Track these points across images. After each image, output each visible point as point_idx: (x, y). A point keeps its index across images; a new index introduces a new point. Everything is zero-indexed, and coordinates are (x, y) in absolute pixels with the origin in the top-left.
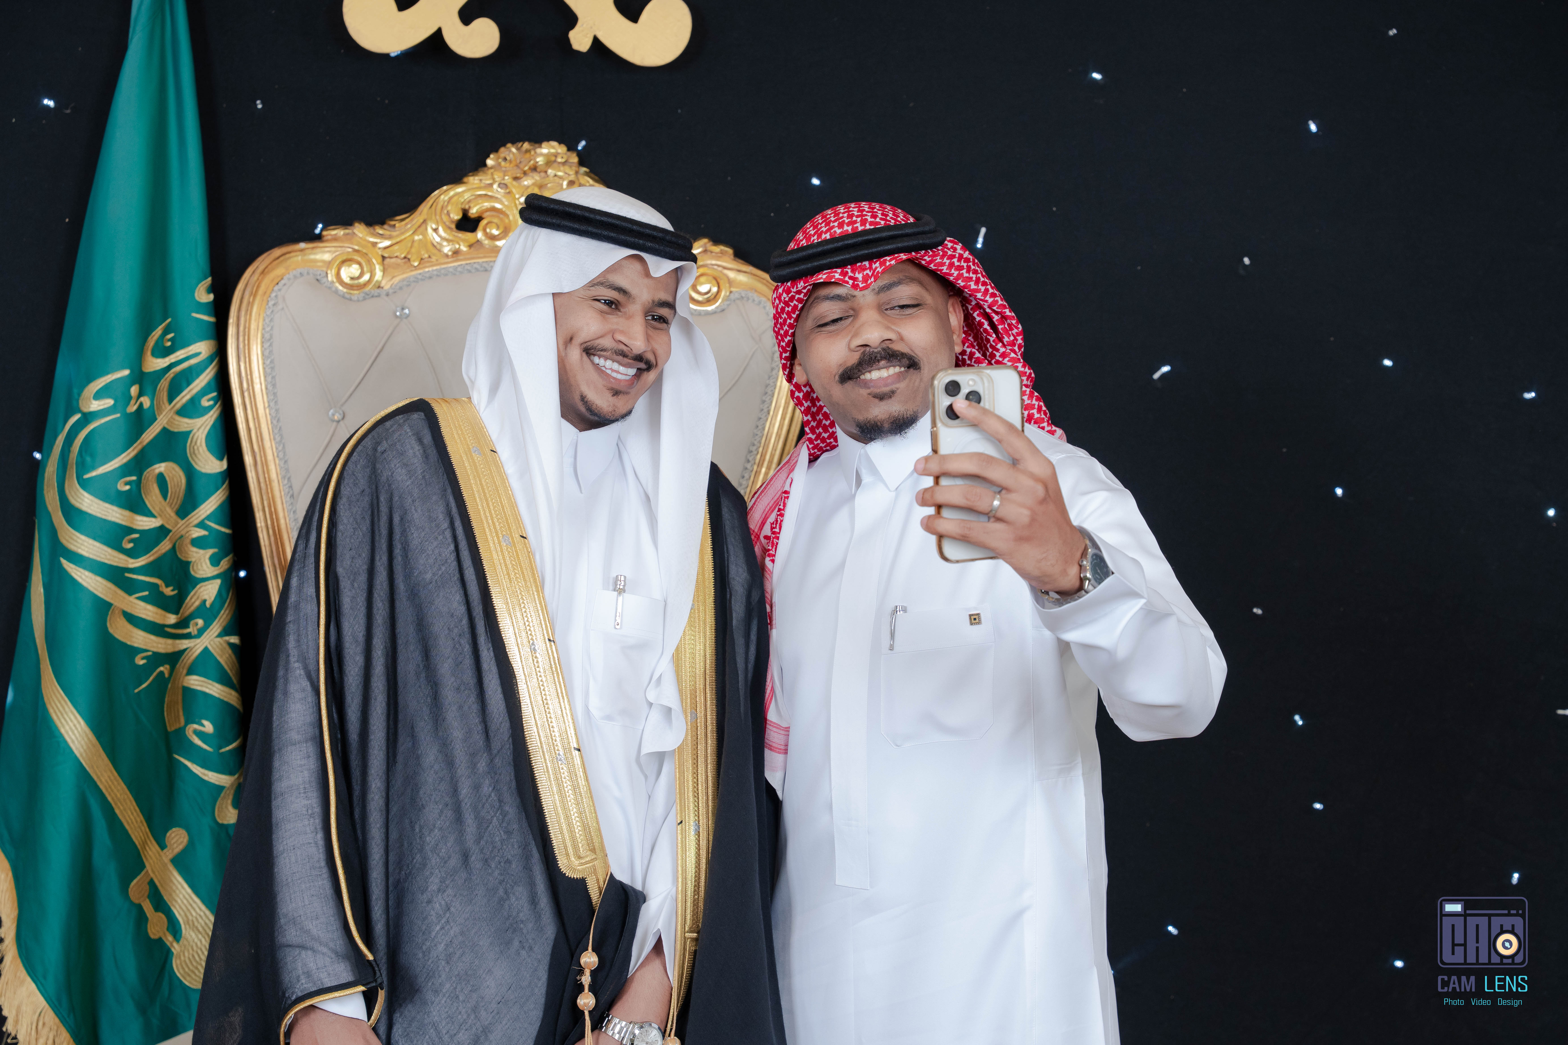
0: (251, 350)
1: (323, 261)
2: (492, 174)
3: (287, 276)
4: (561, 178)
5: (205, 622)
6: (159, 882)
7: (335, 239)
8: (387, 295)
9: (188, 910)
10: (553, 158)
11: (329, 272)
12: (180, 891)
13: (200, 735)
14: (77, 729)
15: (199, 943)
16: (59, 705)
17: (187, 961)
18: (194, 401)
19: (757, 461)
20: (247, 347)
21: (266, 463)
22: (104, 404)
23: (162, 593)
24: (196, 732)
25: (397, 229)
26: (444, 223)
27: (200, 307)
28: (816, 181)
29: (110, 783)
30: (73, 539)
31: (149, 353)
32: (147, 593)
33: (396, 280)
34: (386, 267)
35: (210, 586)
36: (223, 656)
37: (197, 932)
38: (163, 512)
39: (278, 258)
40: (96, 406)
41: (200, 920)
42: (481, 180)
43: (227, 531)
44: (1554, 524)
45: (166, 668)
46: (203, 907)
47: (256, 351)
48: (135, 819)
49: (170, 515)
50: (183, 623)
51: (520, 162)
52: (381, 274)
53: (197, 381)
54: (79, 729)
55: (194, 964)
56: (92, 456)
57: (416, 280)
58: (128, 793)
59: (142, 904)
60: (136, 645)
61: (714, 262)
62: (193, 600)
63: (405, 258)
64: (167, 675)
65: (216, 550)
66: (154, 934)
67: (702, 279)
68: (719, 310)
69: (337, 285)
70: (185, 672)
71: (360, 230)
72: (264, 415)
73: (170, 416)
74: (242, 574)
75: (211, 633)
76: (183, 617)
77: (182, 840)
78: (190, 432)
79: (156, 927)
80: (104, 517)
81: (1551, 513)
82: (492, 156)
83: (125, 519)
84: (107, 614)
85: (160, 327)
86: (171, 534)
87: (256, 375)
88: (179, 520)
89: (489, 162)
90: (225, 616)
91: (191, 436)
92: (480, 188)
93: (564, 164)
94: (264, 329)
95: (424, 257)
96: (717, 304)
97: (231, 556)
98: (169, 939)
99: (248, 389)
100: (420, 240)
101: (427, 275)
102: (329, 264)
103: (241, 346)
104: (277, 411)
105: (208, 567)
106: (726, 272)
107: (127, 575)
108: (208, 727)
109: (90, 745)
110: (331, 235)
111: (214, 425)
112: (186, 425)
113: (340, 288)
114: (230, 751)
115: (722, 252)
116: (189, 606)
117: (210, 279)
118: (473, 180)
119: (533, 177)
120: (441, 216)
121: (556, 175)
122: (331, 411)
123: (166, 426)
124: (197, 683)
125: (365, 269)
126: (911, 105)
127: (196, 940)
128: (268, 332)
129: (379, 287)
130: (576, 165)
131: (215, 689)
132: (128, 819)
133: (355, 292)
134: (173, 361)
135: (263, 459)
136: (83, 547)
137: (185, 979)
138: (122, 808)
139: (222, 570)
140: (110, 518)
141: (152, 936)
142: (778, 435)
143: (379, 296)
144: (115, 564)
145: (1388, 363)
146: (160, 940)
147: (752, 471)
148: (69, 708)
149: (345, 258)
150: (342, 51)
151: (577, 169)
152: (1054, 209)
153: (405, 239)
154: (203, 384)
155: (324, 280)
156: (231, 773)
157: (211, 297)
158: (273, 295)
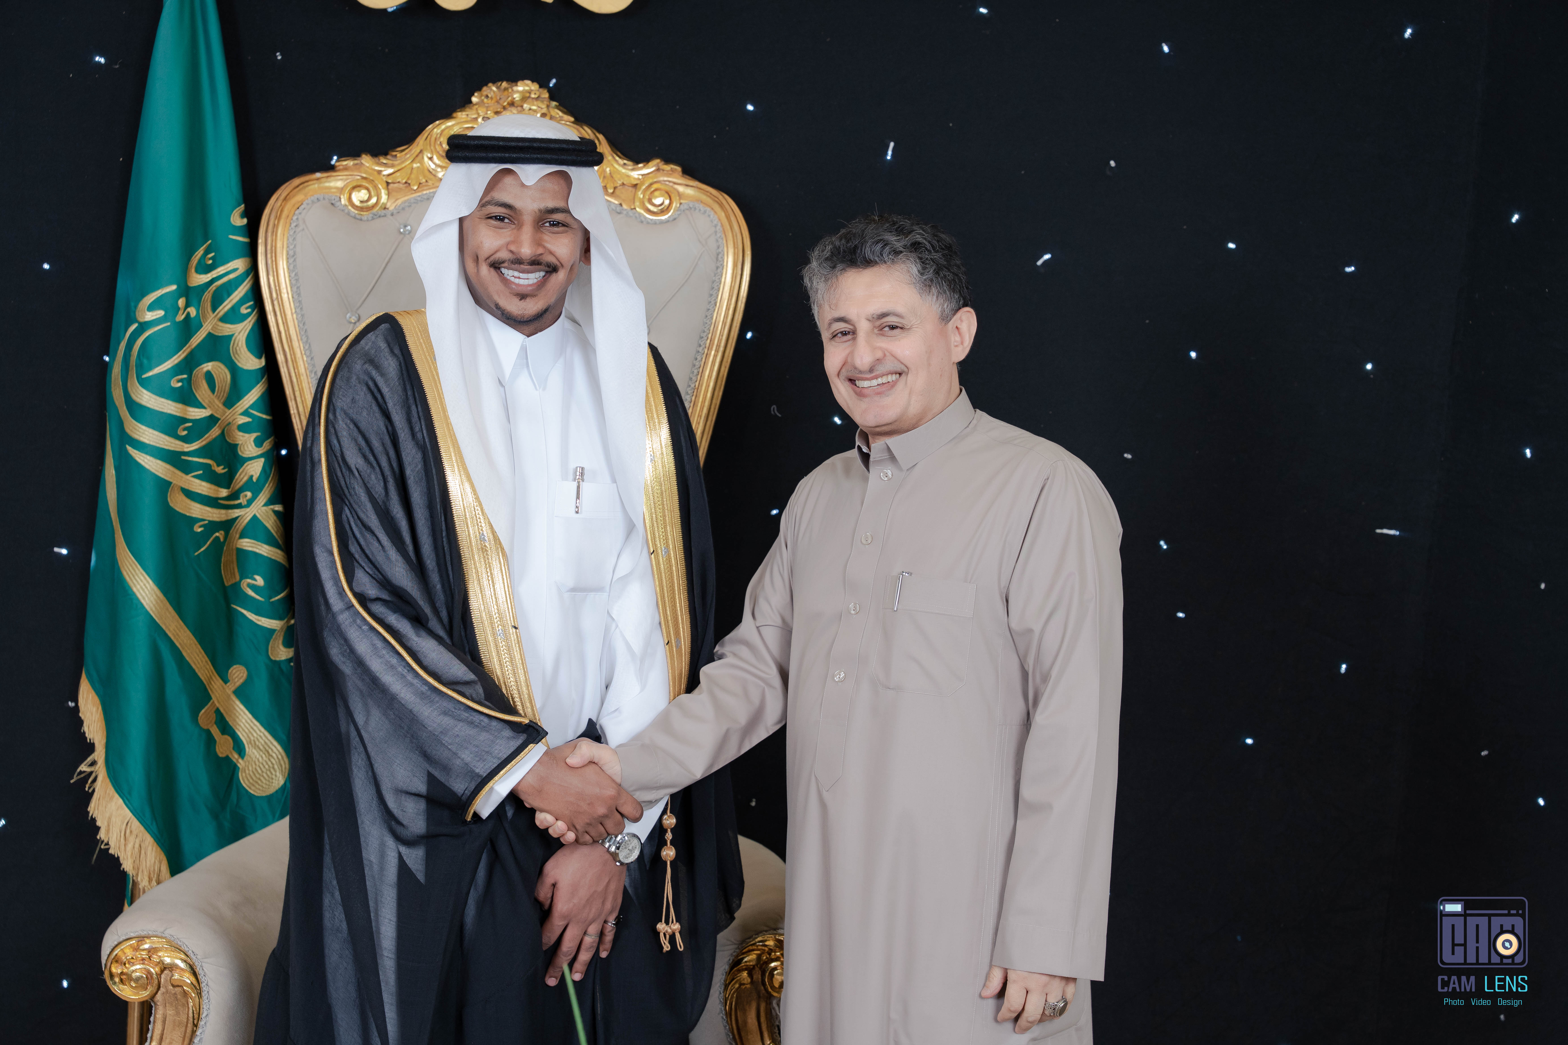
0: (278, 265)
1: (337, 188)
2: (477, 109)
3: (306, 201)
4: (535, 111)
5: (253, 493)
6: (224, 710)
7: (346, 168)
8: (392, 215)
9: (250, 732)
10: (528, 95)
11: (342, 197)
12: (242, 717)
13: (254, 588)
14: (146, 588)
15: (260, 759)
16: (131, 568)
17: (251, 773)
18: (234, 309)
19: (707, 345)
20: (274, 263)
21: (294, 361)
22: (156, 315)
23: (214, 471)
24: (249, 585)
25: (398, 158)
26: (438, 152)
27: (236, 230)
28: (750, 108)
29: (178, 631)
30: (136, 429)
31: (193, 270)
32: (201, 472)
33: (400, 202)
34: (390, 191)
35: (255, 464)
36: (270, 522)
37: (258, 750)
38: (212, 404)
39: (298, 186)
40: (150, 316)
41: (261, 740)
42: (467, 115)
43: (268, 417)
44: (1372, 376)
45: (221, 534)
46: (263, 730)
47: (282, 265)
48: (201, 659)
49: (218, 406)
50: (234, 496)
51: (500, 99)
52: (387, 197)
53: (236, 292)
54: (149, 588)
55: (258, 776)
56: (148, 359)
57: (416, 201)
58: (194, 638)
59: (211, 729)
60: (194, 516)
61: (666, 179)
62: (242, 476)
63: (406, 183)
64: (222, 540)
65: (259, 434)
66: (222, 753)
67: (657, 193)
68: (671, 219)
69: (350, 208)
70: (238, 536)
71: (366, 161)
72: (292, 320)
73: (214, 323)
74: (284, 452)
75: (258, 503)
76: (233, 491)
77: (242, 674)
78: (233, 335)
79: (223, 747)
80: (161, 410)
81: (1369, 367)
82: (476, 94)
83: (179, 410)
84: (168, 491)
85: (202, 248)
86: (220, 422)
87: (283, 286)
88: (226, 410)
89: (474, 99)
90: (269, 488)
91: (233, 338)
92: (467, 122)
93: (537, 99)
94: (288, 247)
95: (422, 182)
96: (670, 214)
97: (272, 438)
98: (235, 756)
99: (277, 298)
100: (418, 167)
101: (425, 197)
102: (341, 190)
103: (269, 262)
104: (303, 315)
105: (253, 448)
106: (676, 186)
107: (183, 457)
108: (260, 581)
109: (158, 601)
110: (342, 165)
111: (252, 329)
112: (228, 330)
113: (353, 210)
114: (278, 600)
115: (672, 170)
116: (238, 481)
117: (243, 206)
118: (461, 115)
119: (511, 111)
120: (435, 146)
121: (530, 109)
122: (349, 315)
123: (211, 331)
124: (249, 544)
125: (373, 193)
126: (828, 40)
127: (258, 756)
128: (292, 250)
129: (385, 208)
130: (549, 100)
131: (263, 549)
132: (195, 660)
133: (365, 213)
134: (214, 276)
135: (293, 357)
136: (144, 436)
137: (250, 788)
138: (188, 651)
139: (265, 450)
140: (165, 411)
141: (220, 755)
142: (724, 323)
143: (385, 216)
144: (172, 449)
145: (1231, 246)
146: (227, 758)
147: (703, 354)
148: (139, 570)
149: (355, 184)
150: (347, 8)
151: (548, 103)
152: (951, 125)
153: (405, 166)
154: (241, 294)
155: (338, 204)
156: (280, 618)
157: (245, 221)
158: (295, 218)
